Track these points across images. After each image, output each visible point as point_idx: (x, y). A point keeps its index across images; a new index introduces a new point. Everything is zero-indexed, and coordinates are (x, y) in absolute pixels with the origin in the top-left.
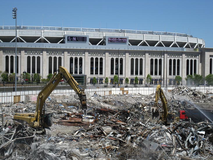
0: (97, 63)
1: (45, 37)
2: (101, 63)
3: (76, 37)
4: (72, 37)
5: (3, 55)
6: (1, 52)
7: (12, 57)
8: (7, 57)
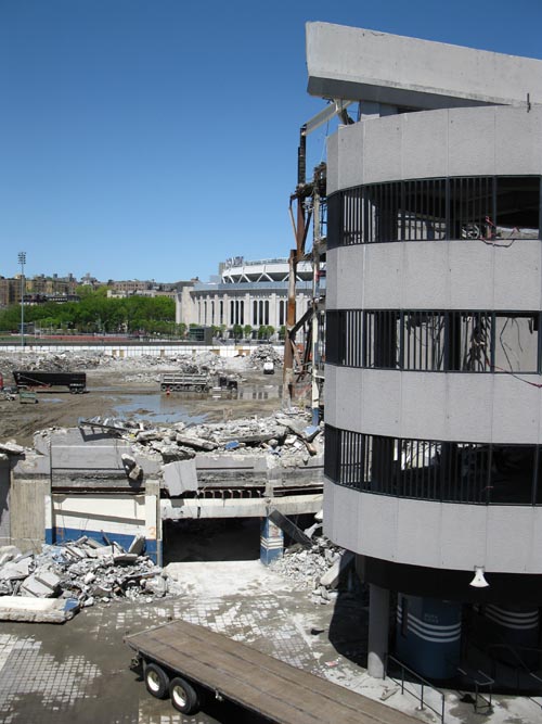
5: (227, 300)
6: (225, 295)
7: (237, 302)
8: (232, 302)
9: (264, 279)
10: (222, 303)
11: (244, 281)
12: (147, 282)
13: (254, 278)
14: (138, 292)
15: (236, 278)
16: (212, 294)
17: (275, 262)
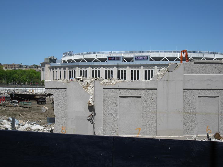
0: (122, 74)
1: (98, 58)
2: (125, 74)
3: (115, 57)
4: (112, 57)
5: (67, 70)
6: (67, 68)
7: (72, 71)
8: (70, 71)
9: (83, 61)
10: (65, 71)
11: (73, 62)
12: (19, 65)
13: (78, 61)
14: (16, 68)
15: (69, 61)
16: (60, 68)
17: (87, 53)
